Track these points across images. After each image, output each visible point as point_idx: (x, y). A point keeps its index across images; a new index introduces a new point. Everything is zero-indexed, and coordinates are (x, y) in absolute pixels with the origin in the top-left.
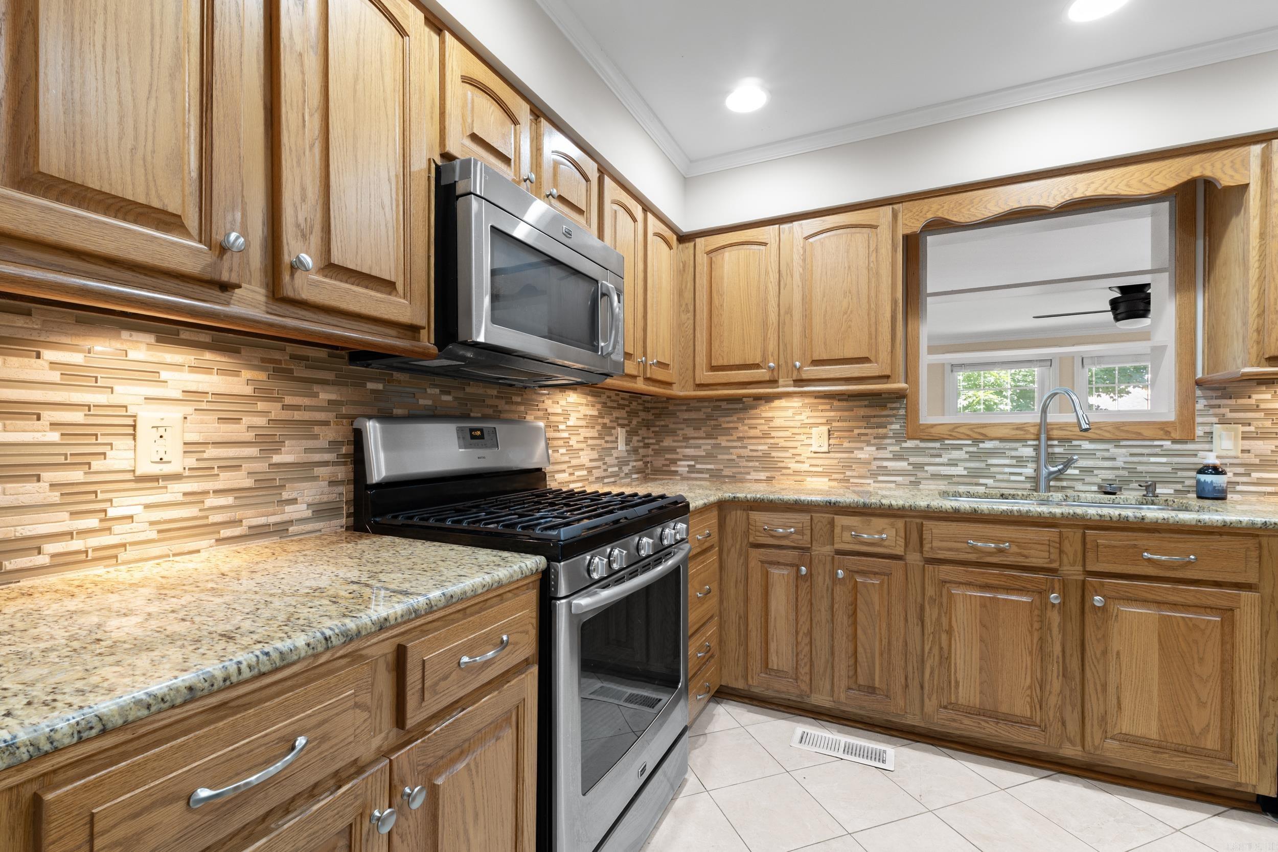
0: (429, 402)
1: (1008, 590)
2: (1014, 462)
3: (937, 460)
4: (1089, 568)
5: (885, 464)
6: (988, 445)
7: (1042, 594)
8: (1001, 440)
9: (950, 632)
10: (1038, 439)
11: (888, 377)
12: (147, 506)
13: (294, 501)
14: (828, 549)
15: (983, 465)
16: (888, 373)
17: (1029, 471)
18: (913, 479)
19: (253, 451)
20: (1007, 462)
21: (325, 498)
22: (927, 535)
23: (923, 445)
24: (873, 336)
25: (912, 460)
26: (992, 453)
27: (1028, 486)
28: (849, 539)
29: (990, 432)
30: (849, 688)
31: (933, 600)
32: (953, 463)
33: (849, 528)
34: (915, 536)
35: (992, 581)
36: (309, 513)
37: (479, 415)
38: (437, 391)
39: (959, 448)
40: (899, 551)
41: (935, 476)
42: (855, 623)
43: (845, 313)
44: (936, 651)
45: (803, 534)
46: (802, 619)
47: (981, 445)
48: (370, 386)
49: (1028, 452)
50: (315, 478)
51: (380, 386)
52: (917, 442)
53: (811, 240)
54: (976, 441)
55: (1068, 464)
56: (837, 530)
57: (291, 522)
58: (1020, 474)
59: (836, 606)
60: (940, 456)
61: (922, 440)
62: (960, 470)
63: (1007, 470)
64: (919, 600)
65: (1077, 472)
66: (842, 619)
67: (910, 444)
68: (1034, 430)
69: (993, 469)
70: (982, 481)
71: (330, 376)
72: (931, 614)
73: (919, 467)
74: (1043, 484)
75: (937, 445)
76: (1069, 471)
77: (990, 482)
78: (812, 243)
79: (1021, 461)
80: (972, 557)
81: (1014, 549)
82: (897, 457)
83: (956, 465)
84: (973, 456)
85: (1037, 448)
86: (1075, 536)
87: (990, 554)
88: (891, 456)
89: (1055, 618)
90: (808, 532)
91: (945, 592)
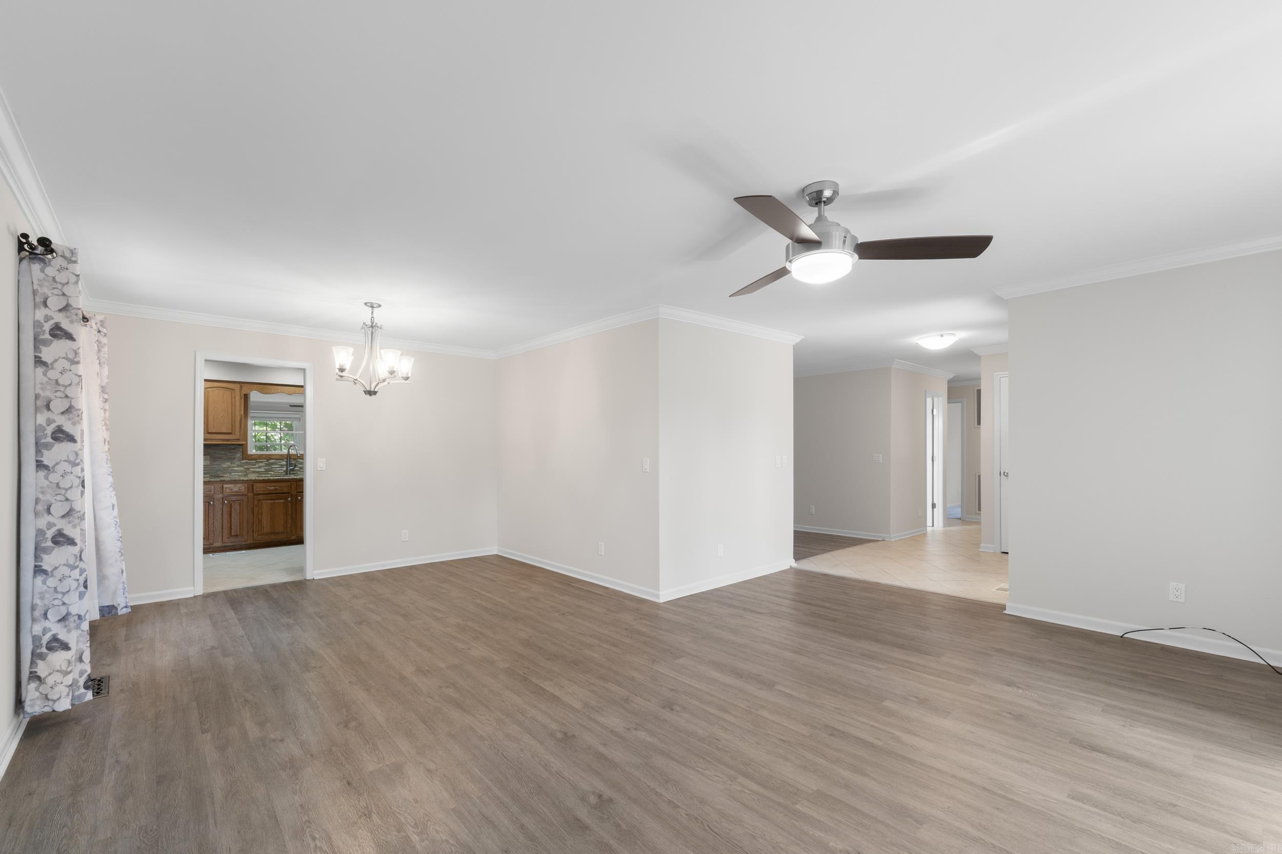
1: (278, 499)
2: (280, 466)
3: (254, 466)
4: (298, 491)
5: (234, 469)
6: (272, 461)
7: (286, 499)
8: (276, 459)
9: (261, 514)
10: (287, 459)
11: (238, 439)
14: (221, 496)
15: (270, 468)
16: (238, 438)
17: (285, 469)
18: (245, 473)
20: (278, 466)
22: (255, 487)
23: (249, 462)
24: (233, 426)
25: (245, 467)
26: (273, 464)
27: (284, 473)
28: (229, 491)
29: (273, 457)
30: (228, 538)
31: (256, 506)
32: (260, 467)
33: (229, 488)
34: (251, 488)
35: (274, 498)
39: (262, 462)
40: (246, 493)
41: (254, 472)
42: (231, 517)
43: (222, 417)
44: (257, 520)
45: (211, 491)
46: (210, 519)
47: (270, 461)
49: (284, 463)
52: (247, 461)
53: (209, 389)
54: (268, 460)
55: (295, 466)
56: (224, 489)
58: (282, 470)
59: (224, 513)
60: (255, 465)
61: (249, 460)
62: (262, 470)
63: (278, 469)
64: (252, 507)
65: (298, 468)
66: (226, 517)
67: (244, 461)
68: (286, 456)
69: (274, 469)
70: (270, 473)
72: (256, 510)
73: (248, 469)
74: (288, 472)
75: (254, 461)
76: (296, 468)
77: (272, 473)
78: (208, 391)
79: (282, 466)
80: (268, 492)
81: (279, 489)
82: (239, 466)
83: (261, 468)
84: (267, 465)
85: (287, 462)
86: (294, 484)
87: (273, 491)
88: (236, 466)
89: (289, 505)
90: (213, 491)
91: (260, 503)
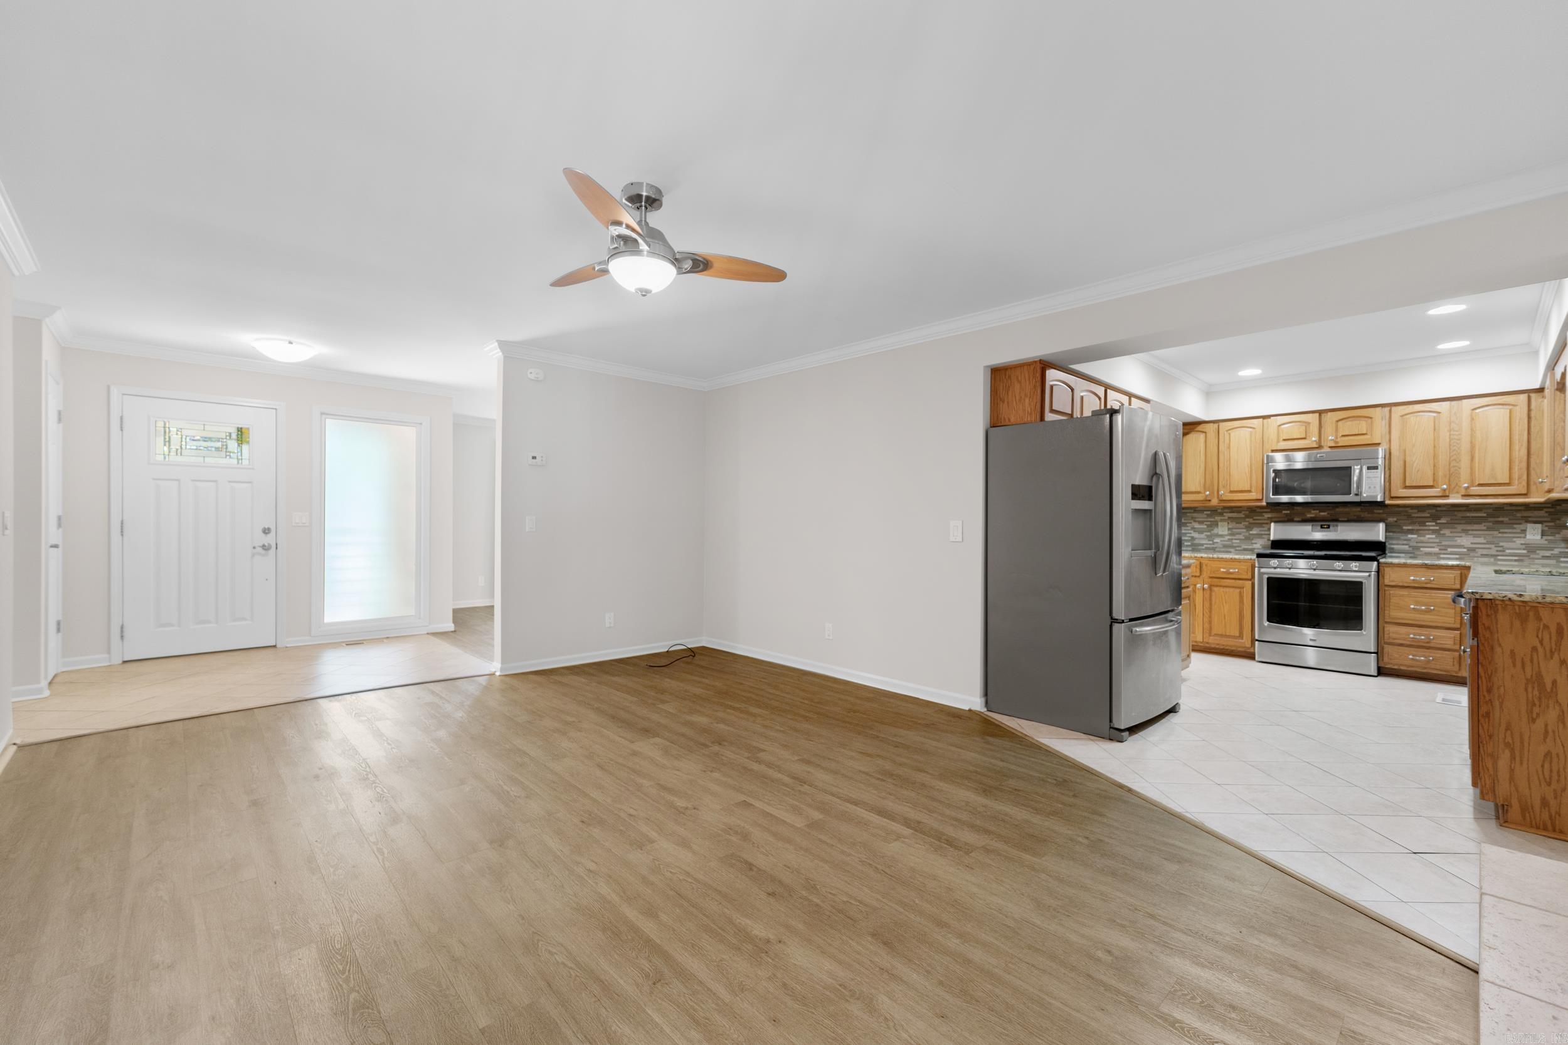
0: (1313, 516)
12: (1221, 541)
13: (1256, 543)
19: (1244, 530)
21: (1266, 544)
36: (1261, 547)
37: (1346, 519)
38: (1318, 511)
48: (1284, 512)
50: (1264, 538)
51: (1288, 512)
57: (1255, 549)
71: (1269, 510)
